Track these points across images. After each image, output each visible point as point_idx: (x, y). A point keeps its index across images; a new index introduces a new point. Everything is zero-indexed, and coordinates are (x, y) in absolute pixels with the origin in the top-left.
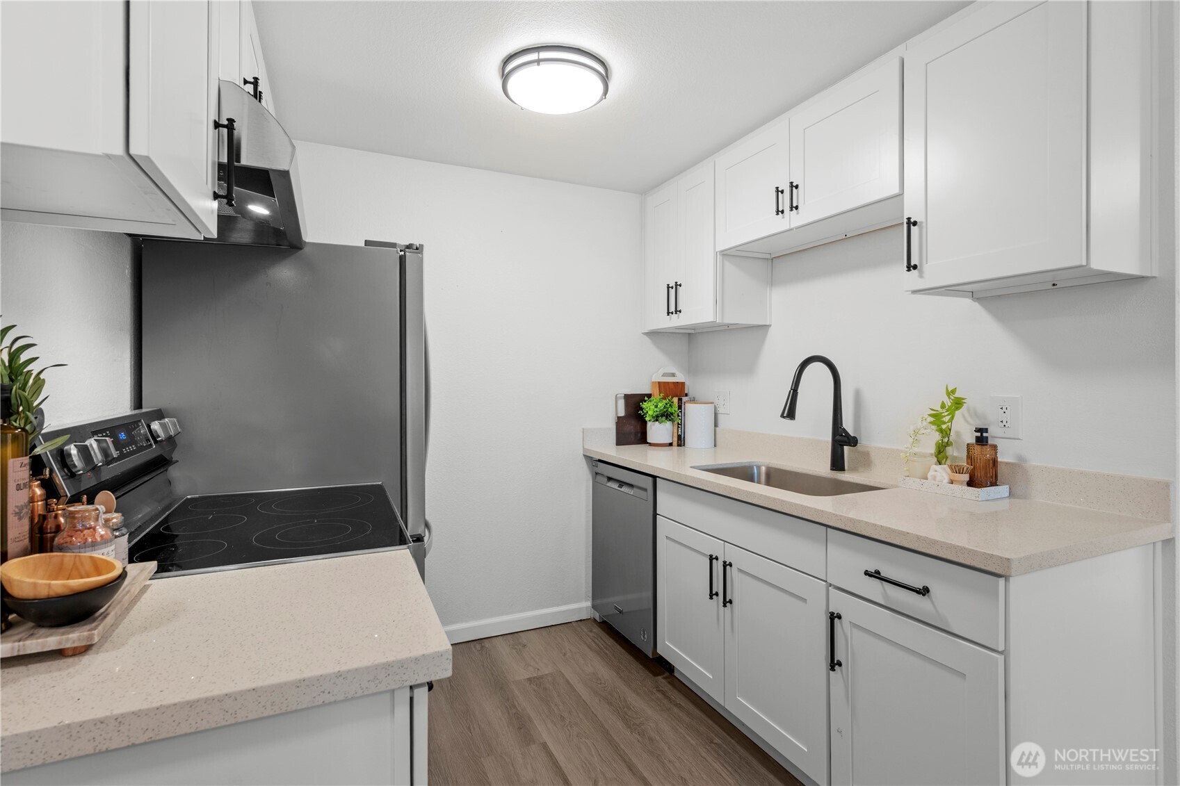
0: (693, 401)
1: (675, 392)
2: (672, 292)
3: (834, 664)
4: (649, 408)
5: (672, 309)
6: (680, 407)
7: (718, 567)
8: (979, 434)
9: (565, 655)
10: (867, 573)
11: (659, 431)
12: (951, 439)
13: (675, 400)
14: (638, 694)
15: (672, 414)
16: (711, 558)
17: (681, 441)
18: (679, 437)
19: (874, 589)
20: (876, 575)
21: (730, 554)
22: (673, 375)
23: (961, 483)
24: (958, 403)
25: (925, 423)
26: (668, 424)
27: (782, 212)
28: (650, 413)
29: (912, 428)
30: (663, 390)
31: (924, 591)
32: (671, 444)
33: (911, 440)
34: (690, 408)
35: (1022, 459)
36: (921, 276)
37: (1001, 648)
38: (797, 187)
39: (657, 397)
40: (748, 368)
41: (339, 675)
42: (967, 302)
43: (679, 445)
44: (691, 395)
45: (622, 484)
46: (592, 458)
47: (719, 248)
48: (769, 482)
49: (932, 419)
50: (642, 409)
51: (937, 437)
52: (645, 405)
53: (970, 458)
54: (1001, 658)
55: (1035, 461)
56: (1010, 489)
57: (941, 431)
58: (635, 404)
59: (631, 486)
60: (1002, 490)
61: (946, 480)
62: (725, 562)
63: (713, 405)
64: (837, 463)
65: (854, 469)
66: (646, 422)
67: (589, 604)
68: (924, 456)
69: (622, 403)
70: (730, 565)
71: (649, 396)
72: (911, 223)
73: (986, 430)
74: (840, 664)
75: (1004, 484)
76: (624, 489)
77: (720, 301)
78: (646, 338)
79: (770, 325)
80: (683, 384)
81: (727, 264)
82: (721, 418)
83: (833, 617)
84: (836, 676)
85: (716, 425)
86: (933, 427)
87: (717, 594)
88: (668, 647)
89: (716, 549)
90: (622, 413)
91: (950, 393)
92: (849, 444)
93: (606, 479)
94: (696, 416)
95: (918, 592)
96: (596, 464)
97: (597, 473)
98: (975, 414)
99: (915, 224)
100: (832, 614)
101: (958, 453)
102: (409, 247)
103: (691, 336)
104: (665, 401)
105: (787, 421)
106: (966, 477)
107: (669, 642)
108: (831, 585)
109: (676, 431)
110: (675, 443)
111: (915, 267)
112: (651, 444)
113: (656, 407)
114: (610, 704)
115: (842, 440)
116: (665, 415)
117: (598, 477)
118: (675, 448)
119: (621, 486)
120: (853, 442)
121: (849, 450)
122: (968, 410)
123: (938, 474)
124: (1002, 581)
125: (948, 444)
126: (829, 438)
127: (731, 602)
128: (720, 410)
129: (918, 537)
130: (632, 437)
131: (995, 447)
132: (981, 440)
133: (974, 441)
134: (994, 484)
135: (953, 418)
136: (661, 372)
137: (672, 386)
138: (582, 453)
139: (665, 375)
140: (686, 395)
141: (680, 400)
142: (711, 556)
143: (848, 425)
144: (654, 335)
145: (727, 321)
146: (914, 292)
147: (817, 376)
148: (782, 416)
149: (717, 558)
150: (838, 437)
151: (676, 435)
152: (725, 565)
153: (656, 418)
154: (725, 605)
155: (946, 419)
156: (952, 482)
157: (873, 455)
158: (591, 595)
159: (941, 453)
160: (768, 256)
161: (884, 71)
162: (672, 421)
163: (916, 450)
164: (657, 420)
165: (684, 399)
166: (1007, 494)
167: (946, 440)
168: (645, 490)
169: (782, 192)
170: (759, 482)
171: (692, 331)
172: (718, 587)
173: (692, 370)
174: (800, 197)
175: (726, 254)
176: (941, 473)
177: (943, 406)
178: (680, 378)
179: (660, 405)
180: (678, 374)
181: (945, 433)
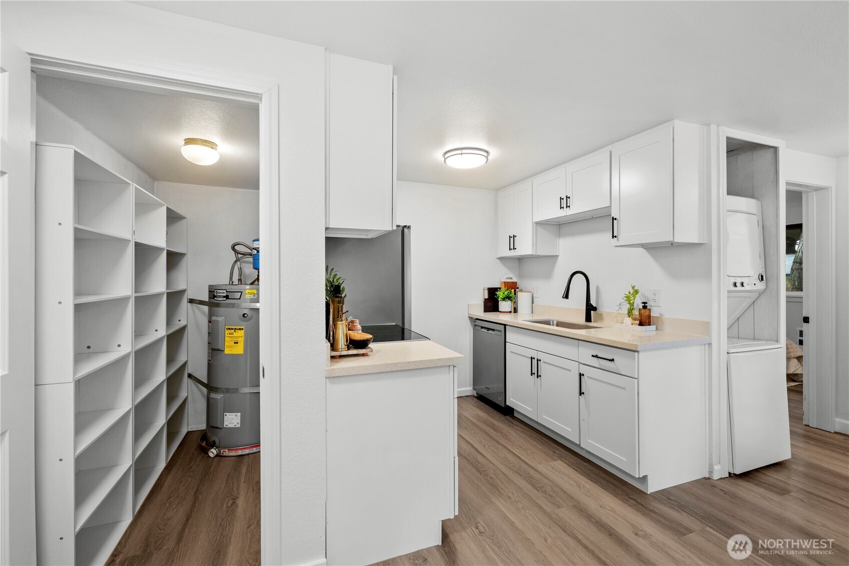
0: (521, 291)
1: (512, 286)
2: (512, 239)
3: (581, 393)
4: (500, 294)
5: (512, 247)
6: (515, 294)
7: (535, 362)
8: (644, 305)
9: (462, 408)
10: (593, 356)
11: (504, 306)
12: (634, 307)
13: (513, 290)
14: (498, 421)
15: (511, 297)
16: (532, 358)
17: (515, 310)
18: (515, 308)
19: (595, 362)
20: (596, 356)
21: (540, 356)
22: (511, 278)
23: (636, 324)
24: (636, 292)
25: (623, 300)
26: (509, 302)
27: (563, 208)
28: (501, 297)
29: (619, 302)
30: (506, 285)
31: (613, 360)
32: (510, 312)
33: (618, 308)
34: (520, 294)
35: (661, 315)
36: (618, 240)
37: (636, 377)
38: (569, 198)
39: (503, 289)
40: (548, 275)
41: (439, 359)
42: (641, 249)
43: (515, 312)
44: (520, 288)
45: (488, 329)
46: (472, 318)
47: (534, 221)
48: (557, 325)
49: (626, 299)
50: (496, 295)
51: (628, 306)
52: (498, 293)
53: (640, 314)
54: (636, 380)
55: (667, 315)
56: (656, 327)
57: (630, 303)
58: (492, 292)
59: (493, 330)
60: (653, 327)
61: (630, 323)
62: (538, 359)
63: (531, 293)
64: (588, 319)
65: (595, 321)
66: (498, 301)
67: (471, 388)
68: (623, 314)
69: (486, 292)
70: (540, 360)
71: (500, 288)
72: (613, 219)
73: (646, 303)
74: (583, 393)
75: (653, 325)
76: (490, 332)
77: (535, 245)
78: (498, 260)
79: (559, 256)
80: (516, 283)
81: (538, 227)
82: (535, 300)
83: (581, 375)
84: (582, 397)
85: (533, 303)
86: (627, 302)
87: (534, 374)
88: (511, 401)
89: (534, 354)
90: (487, 297)
91: (633, 287)
92: (593, 310)
93: (480, 328)
94: (523, 299)
95: (610, 360)
96: (475, 321)
97: (475, 325)
98: (644, 297)
99: (615, 219)
100: (580, 374)
101: (636, 313)
102: (405, 226)
103: (521, 260)
104: (508, 291)
105: (565, 300)
106: (638, 322)
107: (512, 398)
108: (580, 363)
109: (513, 305)
110: (513, 311)
111: (616, 237)
112: (500, 312)
113: (504, 294)
114: (487, 424)
115: (590, 308)
116: (508, 298)
117: (476, 327)
118: (513, 314)
119: (488, 330)
120: (595, 309)
121: (594, 313)
122: (642, 294)
123: (627, 321)
124: (636, 354)
125: (633, 309)
126: (585, 308)
127: (540, 376)
128: (535, 296)
129: (610, 340)
130: (491, 308)
131: (650, 310)
132: (645, 307)
133: (642, 307)
134: (649, 325)
135: (635, 298)
136: (506, 277)
137: (510, 284)
138: (467, 316)
139: (507, 278)
140: (518, 288)
141: (515, 291)
142: (532, 357)
143: (593, 302)
144: (501, 259)
145: (538, 254)
146: (616, 246)
147: (579, 280)
148: (563, 297)
149: (534, 358)
150: (588, 307)
151: (513, 307)
152: (538, 360)
153: (504, 299)
154: (538, 378)
155: (632, 298)
156: (632, 324)
157: (604, 315)
158: (472, 384)
159: (630, 313)
160: (557, 223)
161: (603, 155)
162: (511, 300)
163: (620, 312)
164: (504, 300)
165: (517, 290)
166: (655, 329)
167: (632, 307)
168: (501, 331)
169: (563, 199)
170: (553, 325)
171: (521, 257)
172: (535, 371)
173: (521, 276)
174: (570, 202)
175: (537, 223)
176: (628, 321)
177: (630, 293)
178: (514, 280)
179: (506, 293)
180: (513, 277)
181: (632, 305)
